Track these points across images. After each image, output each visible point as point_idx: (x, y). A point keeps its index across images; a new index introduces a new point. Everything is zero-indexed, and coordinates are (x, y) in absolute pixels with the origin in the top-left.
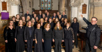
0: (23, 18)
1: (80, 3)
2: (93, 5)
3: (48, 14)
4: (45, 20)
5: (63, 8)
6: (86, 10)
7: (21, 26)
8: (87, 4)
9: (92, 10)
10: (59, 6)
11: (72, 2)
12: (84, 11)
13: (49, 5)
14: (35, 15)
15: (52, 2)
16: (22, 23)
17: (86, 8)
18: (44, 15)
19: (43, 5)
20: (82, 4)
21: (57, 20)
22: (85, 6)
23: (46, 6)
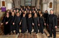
0: (15, 11)
1: (48, 2)
2: (56, 3)
3: (29, 8)
4: (27, 12)
5: (38, 5)
6: (52, 6)
7: (13, 15)
8: (53, 2)
9: (55, 6)
10: (36, 4)
11: (44, 1)
12: (51, 7)
13: (30, 3)
14: (22, 9)
15: (31, 2)
16: (14, 14)
17: (52, 5)
18: (27, 9)
19: (26, 4)
20: (50, 2)
21: (35, 12)
22: (51, 3)
23: (28, 4)
